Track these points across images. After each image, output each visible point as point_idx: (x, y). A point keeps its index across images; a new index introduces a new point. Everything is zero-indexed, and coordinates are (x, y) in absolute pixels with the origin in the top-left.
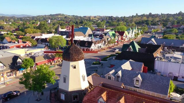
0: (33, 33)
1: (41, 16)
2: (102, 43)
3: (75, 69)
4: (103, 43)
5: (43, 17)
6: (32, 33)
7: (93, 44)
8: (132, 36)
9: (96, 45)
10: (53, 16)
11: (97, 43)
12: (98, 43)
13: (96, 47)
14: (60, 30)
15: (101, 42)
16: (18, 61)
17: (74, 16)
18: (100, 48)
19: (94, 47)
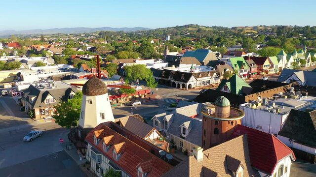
0: (129, 58)
1: (162, 29)
2: (212, 75)
3: (91, 104)
4: (214, 76)
5: (164, 30)
6: (127, 57)
7: (192, 77)
8: (286, 65)
9: (198, 79)
10: (180, 29)
11: (200, 76)
12: (202, 76)
13: (198, 82)
14: (168, 54)
15: (209, 75)
16: (71, 94)
17: (214, 27)
18: (208, 84)
19: (195, 82)
